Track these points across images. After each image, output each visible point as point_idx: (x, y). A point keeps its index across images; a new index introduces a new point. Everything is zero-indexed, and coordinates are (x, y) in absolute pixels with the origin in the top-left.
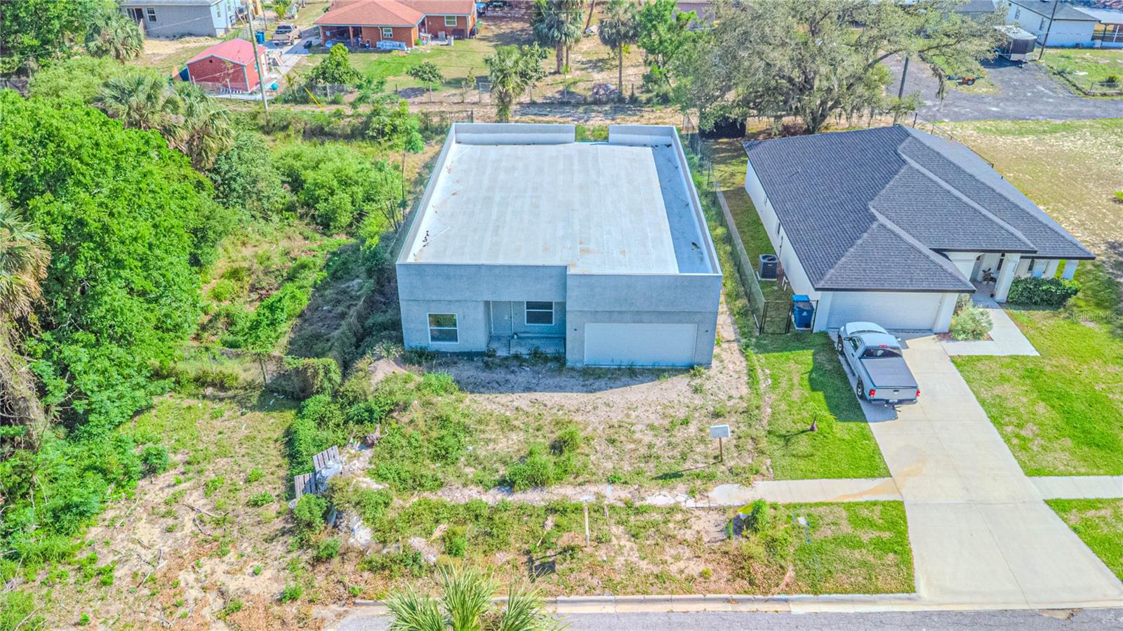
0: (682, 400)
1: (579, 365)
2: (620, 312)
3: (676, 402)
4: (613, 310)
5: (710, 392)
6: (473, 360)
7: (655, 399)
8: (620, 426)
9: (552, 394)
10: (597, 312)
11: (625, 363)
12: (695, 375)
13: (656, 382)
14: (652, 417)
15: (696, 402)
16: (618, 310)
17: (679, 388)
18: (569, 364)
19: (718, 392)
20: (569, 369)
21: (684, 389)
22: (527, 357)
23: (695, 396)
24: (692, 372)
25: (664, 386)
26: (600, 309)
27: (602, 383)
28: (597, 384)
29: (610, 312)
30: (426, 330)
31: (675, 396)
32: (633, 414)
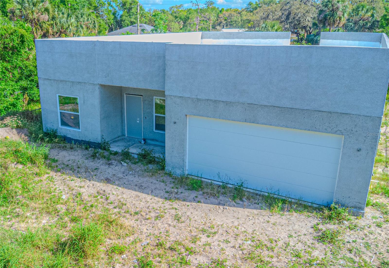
0: (291, 244)
1: (178, 172)
2: (227, 103)
3: (280, 243)
4: (218, 99)
5: (349, 246)
6: (86, 149)
7: (250, 231)
8: (171, 249)
9: (125, 190)
10: (199, 100)
11: (234, 181)
12: (330, 218)
13: (263, 212)
14: (229, 252)
15: (316, 253)
16: (224, 99)
17: (296, 227)
18: (168, 168)
19: (364, 250)
20: (166, 173)
21: (304, 231)
22: (136, 156)
23: (318, 245)
24: (326, 212)
25: (273, 219)
26: (202, 96)
27: (193, 194)
28: (187, 193)
29: (215, 101)
30: (57, 112)
31: (284, 235)
32: (204, 239)
